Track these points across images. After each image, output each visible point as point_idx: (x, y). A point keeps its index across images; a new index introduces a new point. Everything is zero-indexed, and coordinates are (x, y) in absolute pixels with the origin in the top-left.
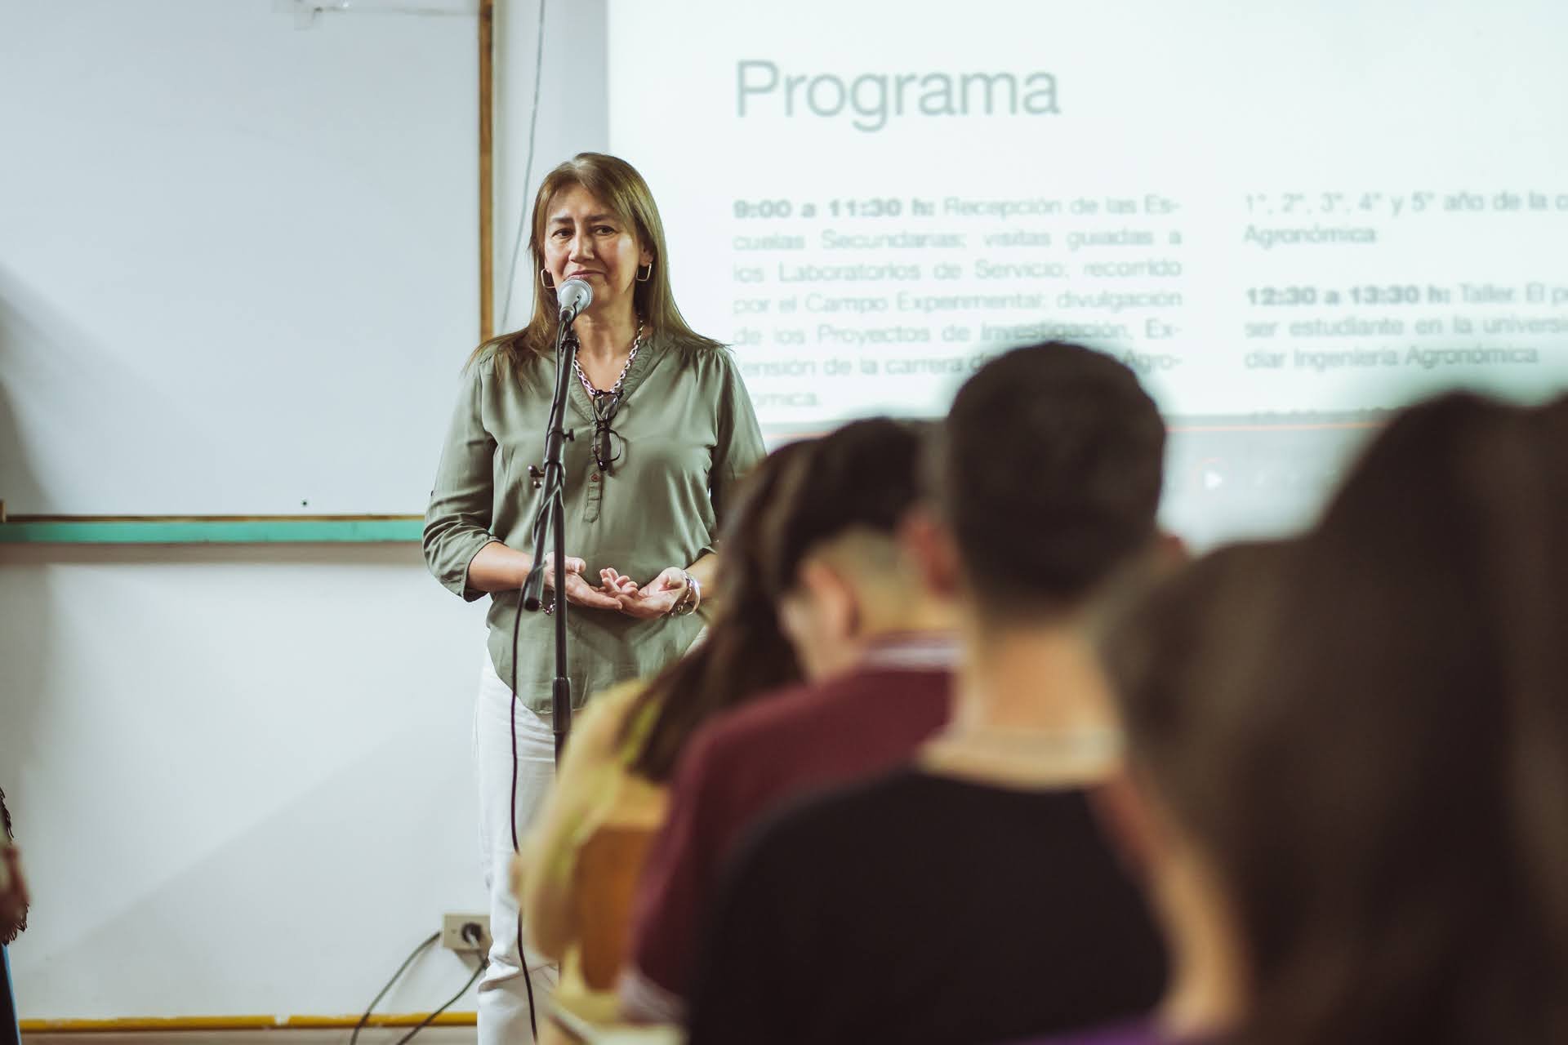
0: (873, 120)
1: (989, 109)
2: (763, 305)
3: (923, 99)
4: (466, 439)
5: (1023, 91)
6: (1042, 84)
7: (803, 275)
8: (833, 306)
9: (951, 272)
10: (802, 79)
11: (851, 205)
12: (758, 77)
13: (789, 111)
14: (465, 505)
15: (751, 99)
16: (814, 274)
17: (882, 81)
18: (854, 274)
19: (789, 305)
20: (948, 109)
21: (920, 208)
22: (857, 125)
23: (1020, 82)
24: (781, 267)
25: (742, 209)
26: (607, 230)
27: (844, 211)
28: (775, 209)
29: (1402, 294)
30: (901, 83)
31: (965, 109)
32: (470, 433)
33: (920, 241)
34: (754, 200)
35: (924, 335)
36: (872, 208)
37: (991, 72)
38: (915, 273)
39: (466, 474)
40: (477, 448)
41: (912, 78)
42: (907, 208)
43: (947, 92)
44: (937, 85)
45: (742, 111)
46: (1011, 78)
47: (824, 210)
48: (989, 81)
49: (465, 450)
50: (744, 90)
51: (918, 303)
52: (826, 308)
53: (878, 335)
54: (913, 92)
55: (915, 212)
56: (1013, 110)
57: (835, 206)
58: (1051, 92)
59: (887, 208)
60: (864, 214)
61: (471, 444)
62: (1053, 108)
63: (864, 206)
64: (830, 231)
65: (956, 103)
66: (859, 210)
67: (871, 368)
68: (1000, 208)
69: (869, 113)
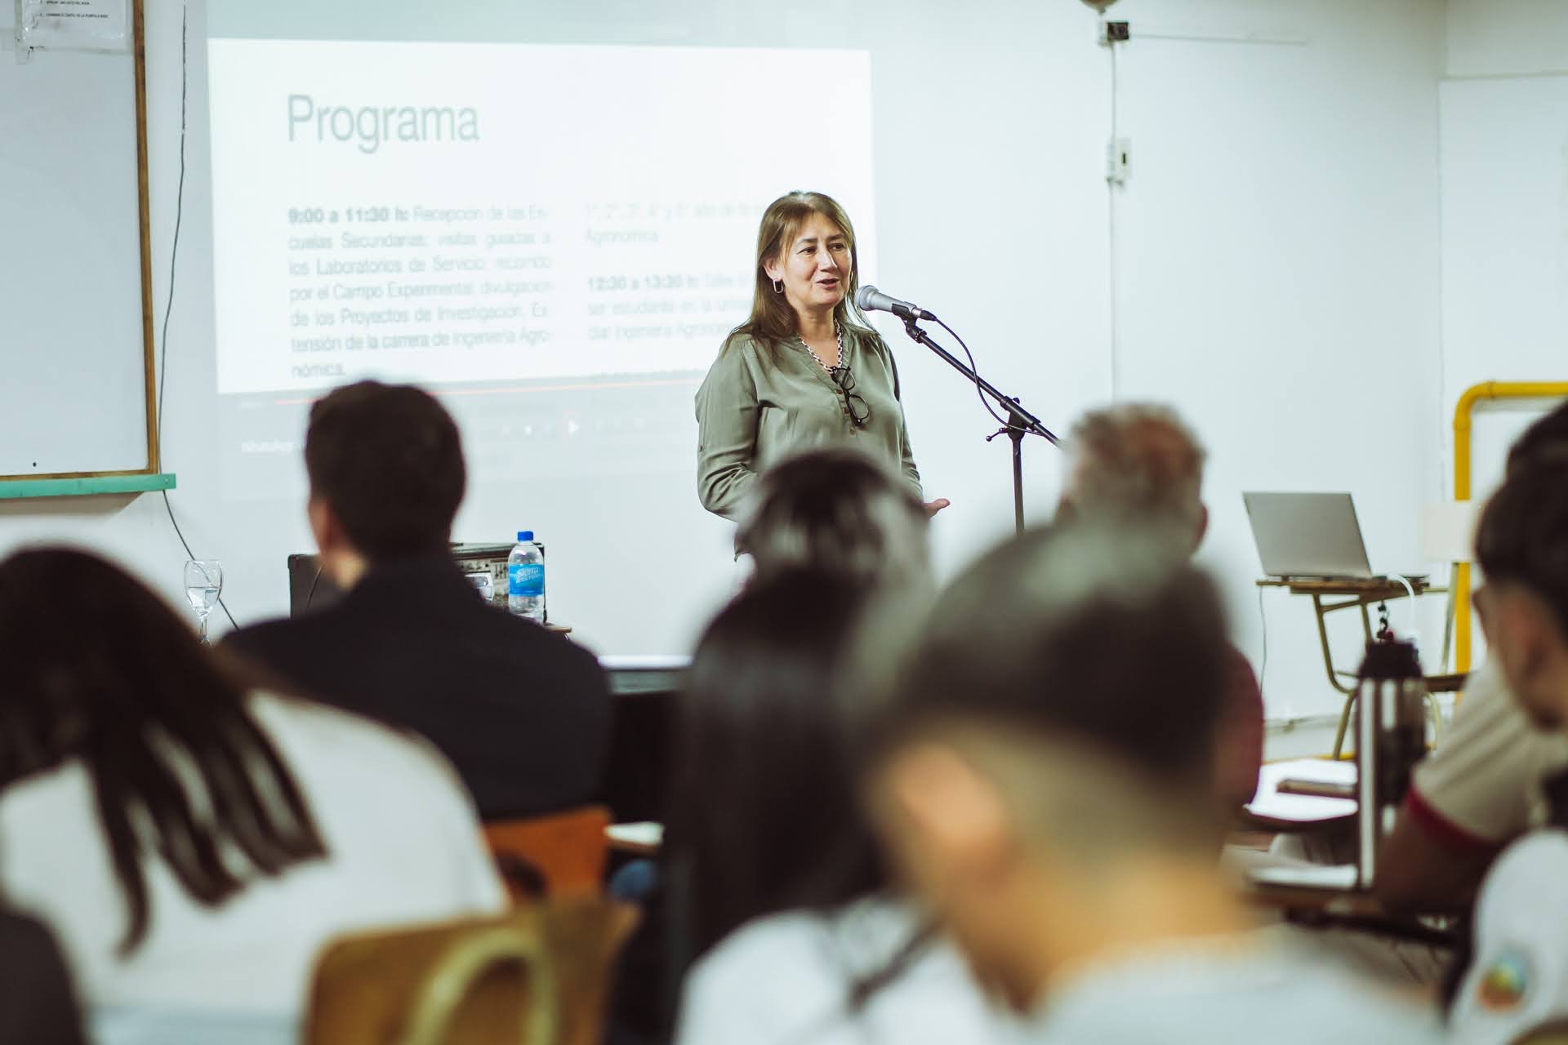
0: (369, 145)
1: (439, 137)
2: (308, 294)
3: (400, 127)
4: (738, 406)
5: (458, 122)
6: (468, 117)
7: (334, 268)
8: (350, 294)
9: (418, 266)
10: (327, 110)
11: (359, 212)
12: (301, 108)
13: (320, 137)
14: (740, 457)
15: (298, 126)
16: (338, 268)
17: (375, 112)
18: (363, 267)
19: (323, 294)
20: (415, 136)
21: (401, 215)
22: (361, 148)
23: (457, 113)
24: (318, 263)
25: (294, 216)
26: (839, 247)
27: (355, 217)
28: (314, 216)
29: (674, 282)
30: (388, 113)
31: (425, 138)
32: (741, 401)
33: (399, 241)
34: (301, 208)
35: (403, 316)
36: (371, 215)
37: (440, 107)
38: (398, 266)
39: (740, 433)
40: (747, 413)
41: (393, 111)
42: (392, 215)
43: (414, 122)
44: (408, 117)
45: (292, 137)
46: (449, 110)
47: (343, 216)
48: (438, 113)
49: (738, 414)
50: (293, 119)
51: (400, 290)
52: (344, 296)
53: (377, 317)
54: (394, 121)
55: (397, 218)
56: (453, 137)
57: (349, 212)
58: (474, 123)
59: (379, 215)
60: (367, 220)
61: (743, 410)
62: (475, 136)
63: (367, 212)
64: (346, 234)
65: (420, 132)
66: (364, 216)
67: (374, 344)
68: (446, 215)
69: (367, 138)
